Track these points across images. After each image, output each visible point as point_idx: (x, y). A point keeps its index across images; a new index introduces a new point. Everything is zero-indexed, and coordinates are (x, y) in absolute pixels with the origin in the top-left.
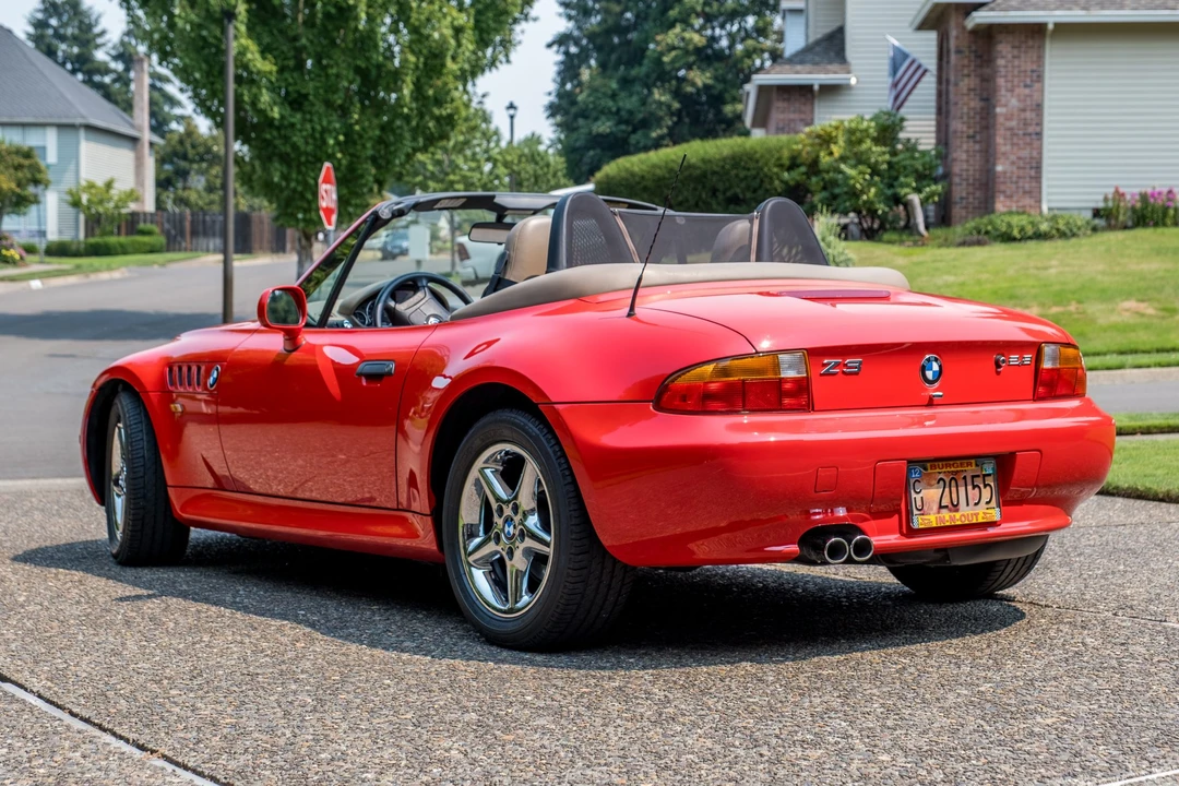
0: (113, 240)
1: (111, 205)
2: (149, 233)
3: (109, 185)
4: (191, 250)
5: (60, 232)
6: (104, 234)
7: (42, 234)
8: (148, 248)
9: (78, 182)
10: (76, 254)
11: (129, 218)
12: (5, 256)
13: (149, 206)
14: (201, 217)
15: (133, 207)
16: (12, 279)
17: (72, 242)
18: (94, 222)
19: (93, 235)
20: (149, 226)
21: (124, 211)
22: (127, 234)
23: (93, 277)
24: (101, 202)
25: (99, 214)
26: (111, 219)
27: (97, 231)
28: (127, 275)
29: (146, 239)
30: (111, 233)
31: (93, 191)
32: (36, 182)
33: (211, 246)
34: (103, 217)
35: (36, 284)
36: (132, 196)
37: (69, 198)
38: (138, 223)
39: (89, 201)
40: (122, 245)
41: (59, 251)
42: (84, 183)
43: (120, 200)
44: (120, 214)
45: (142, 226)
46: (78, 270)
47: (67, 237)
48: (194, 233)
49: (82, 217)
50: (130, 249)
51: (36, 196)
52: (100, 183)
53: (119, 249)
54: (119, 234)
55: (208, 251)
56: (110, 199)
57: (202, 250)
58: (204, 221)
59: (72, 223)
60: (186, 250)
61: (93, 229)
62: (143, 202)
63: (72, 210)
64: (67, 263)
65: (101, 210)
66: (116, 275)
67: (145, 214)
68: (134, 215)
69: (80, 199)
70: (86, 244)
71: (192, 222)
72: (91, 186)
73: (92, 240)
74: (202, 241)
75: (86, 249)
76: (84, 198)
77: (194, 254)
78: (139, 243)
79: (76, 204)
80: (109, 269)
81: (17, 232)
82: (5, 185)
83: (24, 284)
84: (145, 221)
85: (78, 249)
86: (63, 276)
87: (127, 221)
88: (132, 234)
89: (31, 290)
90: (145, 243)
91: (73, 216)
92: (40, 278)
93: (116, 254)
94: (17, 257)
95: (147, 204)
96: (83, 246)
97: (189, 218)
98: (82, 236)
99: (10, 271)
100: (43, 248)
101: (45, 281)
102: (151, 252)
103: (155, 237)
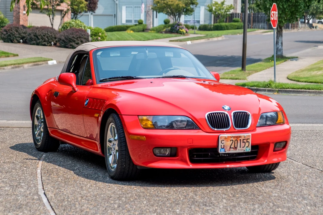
0: (223, 24)
1: (223, 11)
2: (237, 21)
3: (223, 3)
4: (253, 28)
5: (205, 21)
6: (219, 22)
7: (199, 22)
8: (237, 27)
9: (212, 3)
10: (210, 30)
11: (230, 16)
12: (181, 31)
13: (239, 11)
14: (257, 15)
15: (232, 11)
16: (180, 41)
17: (209, 25)
18: (217, 17)
19: (217, 23)
20: (237, 19)
21: (228, 13)
22: (229, 22)
23: (211, 40)
24: (220, 9)
25: (219, 14)
26: (223, 16)
27: (218, 21)
28: (224, 38)
29: (236, 24)
30: (223, 21)
31: (217, 5)
32: (193, 4)
33: (260, 26)
34: (220, 15)
35: (189, 42)
36: (231, 7)
37: (208, 8)
38: (233, 17)
39: (215, 9)
40: (227, 26)
41: (204, 28)
42: (214, 3)
43: (227, 9)
44: (226, 14)
45: (234, 19)
46: (206, 37)
47: (207, 23)
48: (254, 21)
49: (213, 15)
50: (230, 28)
51: (193, 9)
52: (219, 3)
53: (226, 28)
54: (226, 22)
55: (259, 28)
56: (223, 9)
57: (257, 28)
58: (258, 16)
59: (209, 18)
60: (251, 28)
61: (217, 20)
62: (236, 9)
63: (209, 13)
64: (203, 33)
65: (220, 12)
66: (220, 39)
67: (236, 14)
68: (232, 15)
69: (212, 9)
70: (213, 25)
71: (254, 17)
72: (216, 3)
73: (216, 24)
74: (256, 24)
75: (213, 28)
76: (214, 8)
77: (253, 29)
78: (233, 25)
79: (211, 11)
80: (218, 36)
81: (189, 21)
82: (181, 5)
83: (184, 43)
84: (236, 17)
85: (211, 28)
86: (200, 39)
87: (229, 16)
88: (231, 22)
89: (187, 45)
90: (235, 25)
91: (209, 15)
92: (191, 40)
93: (225, 30)
94: (185, 32)
95: (238, 10)
96: (212, 26)
97: (252, 15)
98: (212, 23)
99: (182, 37)
100: (198, 27)
101: (192, 41)
102: (238, 29)
103: (240, 23)
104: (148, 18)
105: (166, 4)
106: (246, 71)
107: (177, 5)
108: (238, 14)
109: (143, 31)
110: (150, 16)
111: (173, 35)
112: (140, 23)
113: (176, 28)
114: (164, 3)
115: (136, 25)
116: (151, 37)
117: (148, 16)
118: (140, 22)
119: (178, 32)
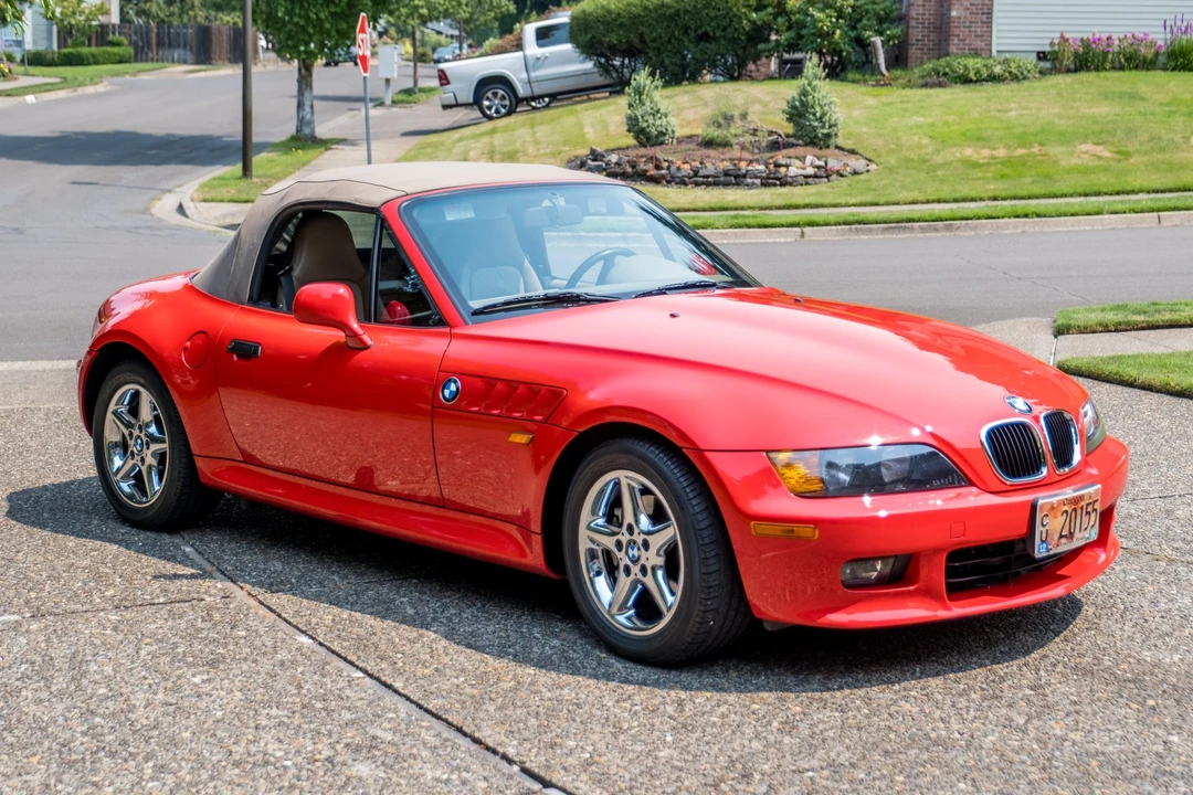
0: (85, 50)
1: (82, 18)
2: (118, 44)
4: (157, 61)
5: (36, 43)
6: (75, 46)
7: (19, 44)
8: (118, 58)
11: (99, 30)
13: (115, 19)
14: (166, 31)
15: (102, 19)
16: (9, 93)
17: (46, 52)
18: (66, 33)
19: (65, 47)
20: (117, 37)
21: (94, 23)
22: (97, 45)
23: (80, 91)
24: (73, 14)
25: (72, 25)
26: (82, 31)
27: (70, 41)
28: (109, 88)
29: (115, 50)
30: (83, 44)
31: (65, 4)
33: (176, 56)
34: (75, 28)
35: (30, 99)
36: (101, 9)
37: (44, 12)
38: (108, 34)
39: (62, 13)
40: (93, 56)
41: (36, 60)
43: (90, 13)
44: (90, 26)
45: (111, 37)
46: (65, 83)
47: (41, 47)
48: (160, 44)
49: (55, 28)
50: (101, 60)
53: (91, 60)
54: (90, 45)
55: (173, 61)
56: (81, 12)
57: (167, 61)
58: (169, 33)
59: (45, 34)
60: (152, 60)
61: (65, 41)
62: (109, 14)
63: (45, 22)
65: (73, 22)
66: (100, 88)
68: (103, 27)
69: (53, 13)
70: (59, 54)
71: (158, 34)
73: (66, 51)
74: (166, 52)
75: (60, 59)
76: (58, 11)
77: (160, 65)
78: (109, 53)
79: (50, 17)
80: (93, 82)
83: (20, 99)
84: (114, 33)
85: (53, 59)
86: (54, 90)
87: (97, 32)
88: (102, 45)
89: (28, 104)
90: (115, 54)
91: (45, 28)
92: (34, 93)
93: (89, 64)
94: (7, 71)
95: (113, 16)
96: (56, 55)
97: (154, 30)
98: (55, 47)
100: (18, 57)
101: (37, 95)
102: (120, 62)
103: (124, 48)
106: (255, 180)
108: (114, 26)
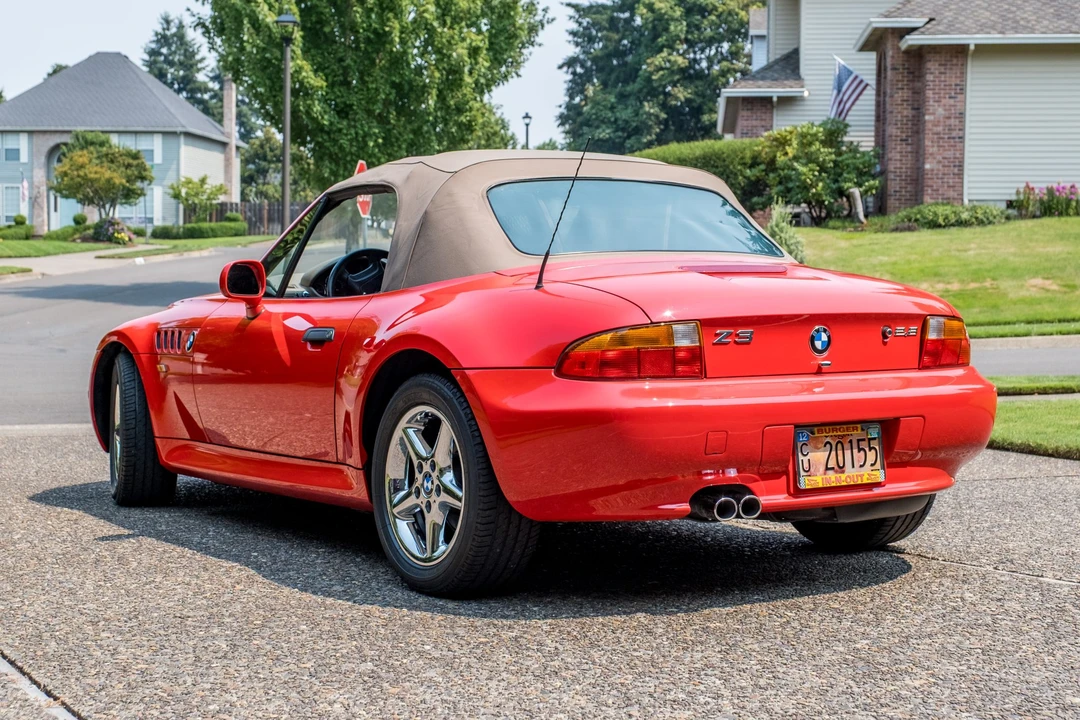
0: (205, 225)
1: (205, 197)
2: (234, 220)
3: (203, 181)
4: (268, 234)
5: (164, 219)
6: (197, 222)
7: (151, 220)
8: (234, 232)
9: (179, 179)
10: (177, 237)
11: (219, 207)
12: (117, 238)
13: (236, 198)
14: (276, 207)
15: (222, 198)
16: (121, 257)
17: (173, 226)
18: (191, 211)
19: (190, 222)
20: (234, 214)
21: (214, 202)
22: (217, 221)
23: (186, 255)
24: (197, 194)
25: (195, 205)
26: (205, 209)
27: (193, 218)
28: (214, 253)
29: (232, 224)
30: (205, 220)
31: (190, 185)
32: (143, 178)
34: (199, 206)
35: (140, 261)
36: (221, 190)
37: (171, 191)
38: (226, 211)
39: (187, 193)
40: (212, 230)
41: (163, 234)
42: (183, 180)
43: (211, 193)
44: (211, 204)
45: (229, 214)
46: (174, 250)
47: (169, 223)
48: (271, 220)
49: (181, 207)
50: (219, 233)
51: (142, 189)
52: (196, 180)
53: (211, 234)
54: (211, 220)
56: (203, 193)
57: (277, 234)
58: (279, 211)
59: (174, 212)
60: (264, 233)
61: (190, 217)
62: (231, 194)
63: (173, 201)
64: (167, 244)
65: (196, 201)
66: (205, 253)
67: (231, 204)
68: (223, 205)
69: (180, 192)
70: (184, 228)
71: (269, 211)
72: (189, 182)
73: (189, 225)
74: (276, 226)
75: (184, 232)
76: (183, 192)
77: (270, 237)
78: (226, 228)
79: (177, 196)
80: (200, 248)
81: (130, 218)
82: (117, 181)
83: (130, 261)
84: (231, 210)
85: (178, 233)
86: (162, 254)
87: (217, 210)
88: (221, 221)
89: (136, 265)
90: (231, 228)
91: (174, 206)
92: (143, 256)
93: (208, 237)
94: (127, 239)
95: (233, 196)
96: (181, 230)
97: (267, 208)
98: (181, 222)
99: (120, 250)
100: (149, 231)
101: (147, 258)
102: (236, 235)
103: (239, 223)
104: (36, 212)
105: (85, 178)
107: (109, 181)
108: (237, 204)
109: (27, 238)
110: (42, 208)
111: (101, 245)
112: (20, 222)
113: (108, 230)
114: (79, 176)
115: (9, 227)
116: (51, 250)
117: (36, 206)
118: (19, 219)
119: (111, 240)
